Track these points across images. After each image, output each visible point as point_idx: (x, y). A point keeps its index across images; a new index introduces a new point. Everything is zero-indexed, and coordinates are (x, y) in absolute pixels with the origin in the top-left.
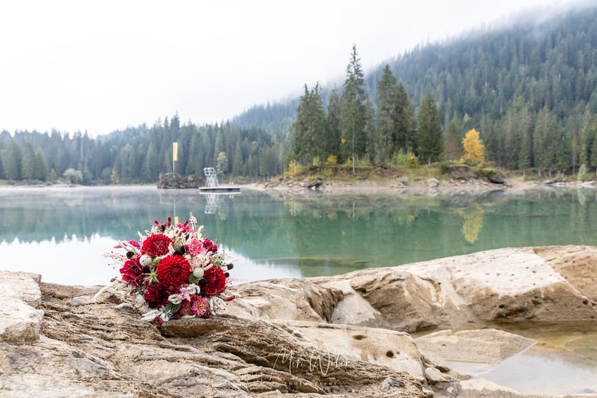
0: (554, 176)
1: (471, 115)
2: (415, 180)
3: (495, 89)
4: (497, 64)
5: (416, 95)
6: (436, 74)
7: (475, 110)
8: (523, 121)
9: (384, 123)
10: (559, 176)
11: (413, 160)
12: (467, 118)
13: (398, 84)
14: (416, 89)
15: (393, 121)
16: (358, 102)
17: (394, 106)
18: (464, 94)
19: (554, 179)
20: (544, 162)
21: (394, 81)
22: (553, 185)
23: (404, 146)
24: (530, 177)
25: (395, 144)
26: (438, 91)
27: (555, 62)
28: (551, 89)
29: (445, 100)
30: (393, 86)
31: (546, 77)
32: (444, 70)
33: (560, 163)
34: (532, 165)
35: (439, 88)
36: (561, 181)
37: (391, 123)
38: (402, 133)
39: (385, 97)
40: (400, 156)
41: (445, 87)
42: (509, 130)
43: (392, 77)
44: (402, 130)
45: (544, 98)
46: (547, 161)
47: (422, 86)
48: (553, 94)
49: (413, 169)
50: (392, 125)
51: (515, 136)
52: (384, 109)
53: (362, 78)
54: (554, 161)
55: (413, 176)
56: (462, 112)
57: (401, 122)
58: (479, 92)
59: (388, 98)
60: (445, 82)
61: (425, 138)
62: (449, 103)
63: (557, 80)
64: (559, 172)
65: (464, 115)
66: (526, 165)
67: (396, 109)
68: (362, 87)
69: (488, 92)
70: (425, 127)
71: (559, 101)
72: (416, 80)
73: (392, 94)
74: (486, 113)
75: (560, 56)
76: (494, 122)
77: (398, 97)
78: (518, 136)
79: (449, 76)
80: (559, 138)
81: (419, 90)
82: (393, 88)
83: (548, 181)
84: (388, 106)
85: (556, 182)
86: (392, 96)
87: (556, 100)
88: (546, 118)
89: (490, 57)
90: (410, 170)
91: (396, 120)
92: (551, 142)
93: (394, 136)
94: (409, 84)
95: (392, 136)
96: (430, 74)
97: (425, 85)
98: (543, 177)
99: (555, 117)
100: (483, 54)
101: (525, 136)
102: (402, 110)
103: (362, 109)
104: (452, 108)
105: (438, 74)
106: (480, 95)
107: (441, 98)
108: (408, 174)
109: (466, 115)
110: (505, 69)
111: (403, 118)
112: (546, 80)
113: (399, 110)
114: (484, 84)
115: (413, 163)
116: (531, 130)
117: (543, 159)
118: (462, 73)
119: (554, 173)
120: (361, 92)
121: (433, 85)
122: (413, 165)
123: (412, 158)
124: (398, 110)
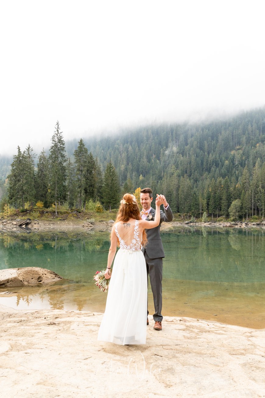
0: (190, 219)
1: (144, 176)
2: (99, 221)
3: (159, 160)
4: (160, 143)
5: (108, 158)
7: (145, 173)
8: (173, 183)
9: (79, 180)
10: (192, 218)
11: (99, 207)
12: (141, 177)
13: (89, 153)
14: (108, 154)
15: (85, 180)
16: (61, 163)
17: (86, 168)
18: (140, 161)
19: (190, 220)
20: (185, 210)
21: (86, 151)
22: (189, 224)
23: (93, 197)
24: (177, 219)
25: (87, 196)
26: (123, 157)
27: (192, 146)
28: (190, 163)
29: (128, 164)
30: (85, 154)
31: (188, 155)
32: (127, 143)
33: (193, 211)
34: (178, 212)
35: (124, 155)
36: (193, 222)
37: (83, 181)
38: (91, 188)
39: (80, 162)
40: (91, 204)
41: (128, 154)
42: (165, 188)
43: (85, 148)
44: (91, 186)
45: (186, 168)
46: (186, 209)
47: (112, 153)
48: (192, 166)
49: (99, 214)
50: (84, 182)
51: (168, 192)
52: (79, 170)
53: (64, 146)
54: (190, 209)
55: (98, 218)
56: (139, 173)
57: (91, 180)
58: (149, 161)
59: (82, 163)
60: (127, 152)
61: (107, 193)
62: (130, 166)
63: (193, 157)
64: (192, 216)
65: (140, 175)
66: (175, 212)
67: (88, 171)
68: (64, 153)
69: (155, 161)
70: (107, 185)
71: (195, 171)
72: (109, 148)
73: (85, 160)
74: (153, 175)
75: (195, 143)
76: (158, 182)
77: (89, 162)
78: (170, 192)
79: (130, 148)
80: (193, 194)
81: (110, 155)
82: (85, 156)
83: (187, 222)
84: (82, 168)
85: (191, 222)
86: (85, 162)
87: (193, 171)
88: (187, 182)
89: (156, 138)
90: (97, 214)
91: (87, 179)
92: (188, 197)
93: (85, 190)
94: (104, 150)
95: (84, 190)
96: (118, 144)
97: (115, 152)
98: (184, 220)
99: (192, 181)
100: (152, 135)
101: (175, 192)
102: (91, 172)
103: (63, 169)
104: (132, 170)
105: (123, 145)
106: (150, 163)
107: (125, 162)
108: (95, 216)
109: (141, 175)
110: (165, 147)
111: (93, 177)
112: (187, 157)
113: (89, 171)
114: (152, 156)
115: (99, 209)
116: (178, 189)
117: (184, 208)
118: (139, 147)
119: (190, 216)
120: (63, 156)
121: (120, 152)
122: (99, 211)
123: (99, 205)
124: (89, 172)
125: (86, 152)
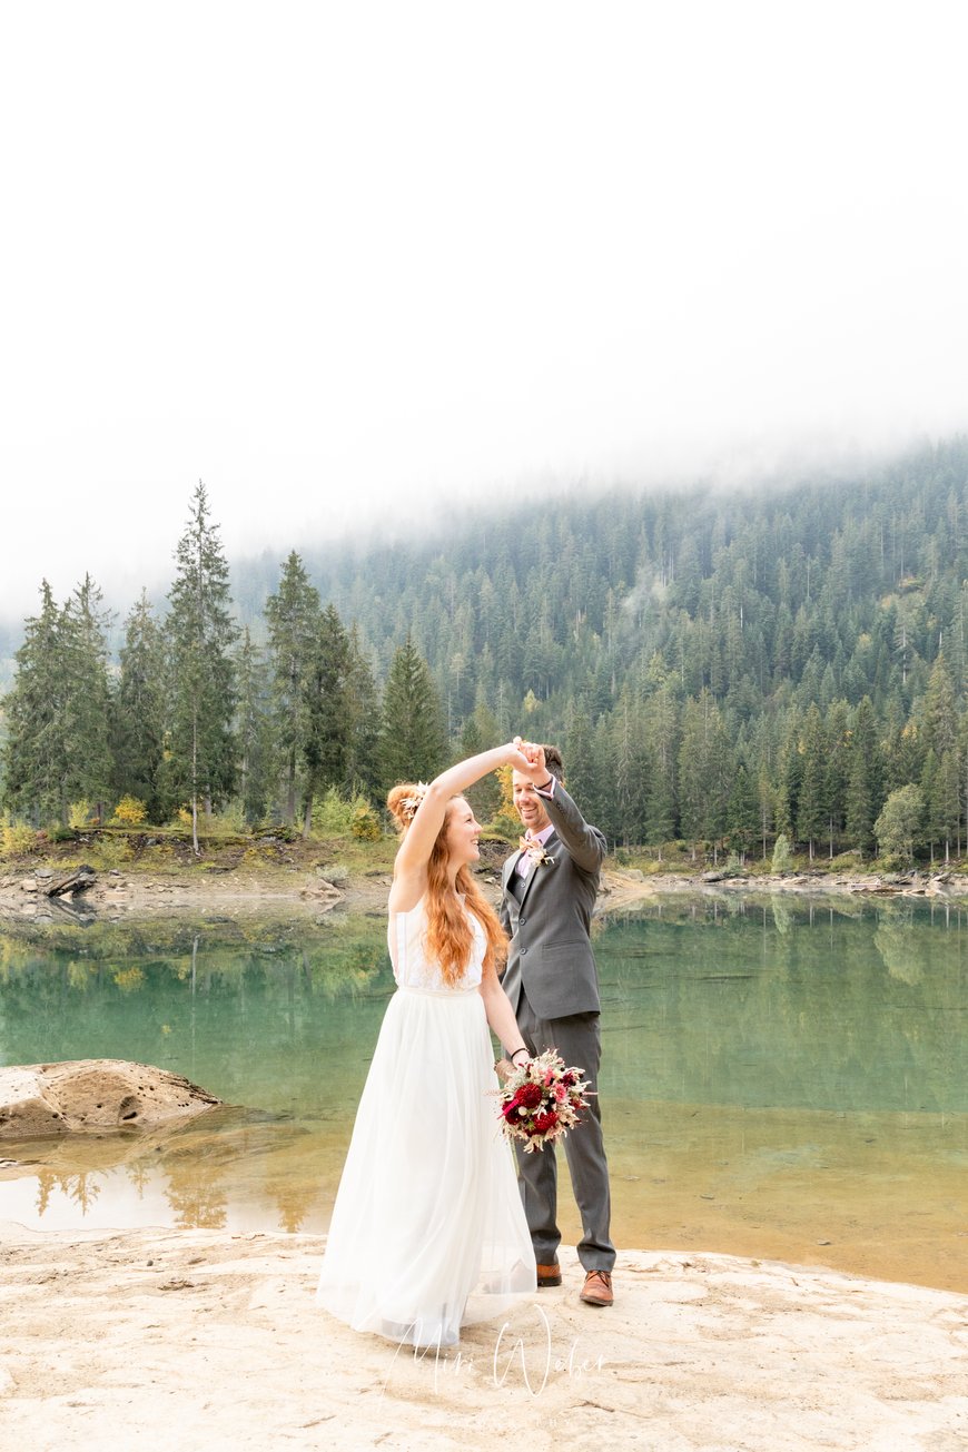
0: (724, 864)
1: (542, 696)
2: (367, 875)
3: (600, 633)
4: (604, 569)
5: (399, 627)
6: (453, 575)
7: (547, 682)
8: (657, 722)
9: (285, 712)
10: (733, 861)
11: (366, 818)
12: (530, 702)
13: (323, 608)
14: (401, 613)
15: (308, 711)
16: (212, 646)
17: (312, 667)
18: (524, 637)
19: (724, 869)
20: (704, 826)
21: (313, 599)
22: (721, 884)
23: (339, 778)
24: (672, 865)
25: (315, 775)
26: (458, 621)
27: (729, 579)
28: (723, 643)
29: (478, 649)
30: (308, 612)
31: (712, 612)
32: (475, 568)
33: (735, 831)
34: (678, 835)
35: (463, 614)
36: (737, 876)
37: (303, 716)
38: (335, 745)
39: (288, 642)
40: (331, 806)
41: (477, 612)
42: (625, 743)
43: (307, 589)
44: (334, 735)
45: (708, 665)
46: (709, 824)
47: (417, 605)
48: (728, 656)
49: (363, 845)
50: (307, 722)
51: (637, 759)
52: (283, 673)
53: (226, 581)
54: (724, 826)
55: (363, 864)
56: (520, 683)
57: (331, 714)
58: (561, 636)
59: (297, 646)
60: (476, 601)
61: (396, 762)
62: (487, 658)
63: (734, 622)
64: (734, 852)
65: (524, 694)
66: (665, 835)
67: (319, 676)
68: (224, 607)
69: (584, 638)
70: (397, 732)
71: (739, 677)
72: (402, 587)
73: (309, 634)
74: (577, 691)
75: (742, 565)
76: (596, 718)
77: (325, 644)
78: (645, 758)
79: (487, 587)
80: (734, 767)
81: (408, 614)
82: (309, 619)
83: (711, 875)
84: (297, 668)
85: (727, 876)
86: (309, 642)
87: (734, 673)
88: (710, 718)
89: (586, 546)
90: (356, 847)
91: (317, 709)
92: (717, 778)
93: (311, 751)
94: (382, 595)
95: (307, 751)
96: (438, 572)
97: (425, 603)
98: (699, 866)
99: (731, 713)
100: (571, 537)
101: (662, 759)
102: (333, 680)
103: (224, 670)
104: (494, 673)
105: (459, 577)
106: (563, 644)
107: (466, 643)
108: (350, 856)
109: (530, 693)
110: (622, 583)
111: (339, 703)
112: (711, 622)
113: (326, 680)
114: (573, 616)
115: (364, 827)
116: (675, 746)
117: (701, 819)
118: (521, 581)
119: (724, 853)
120: (221, 620)
121: (446, 604)
122: (365, 833)
123: (363, 813)
124: (324, 680)
125: (313, 605)
